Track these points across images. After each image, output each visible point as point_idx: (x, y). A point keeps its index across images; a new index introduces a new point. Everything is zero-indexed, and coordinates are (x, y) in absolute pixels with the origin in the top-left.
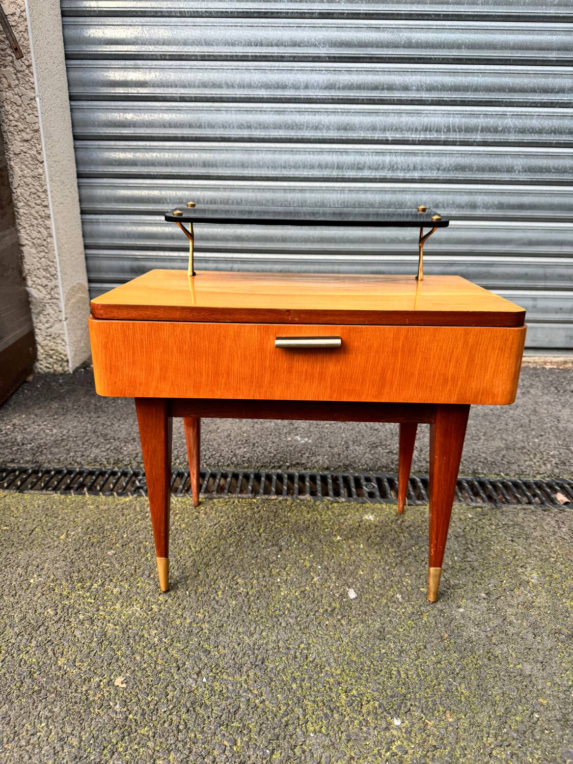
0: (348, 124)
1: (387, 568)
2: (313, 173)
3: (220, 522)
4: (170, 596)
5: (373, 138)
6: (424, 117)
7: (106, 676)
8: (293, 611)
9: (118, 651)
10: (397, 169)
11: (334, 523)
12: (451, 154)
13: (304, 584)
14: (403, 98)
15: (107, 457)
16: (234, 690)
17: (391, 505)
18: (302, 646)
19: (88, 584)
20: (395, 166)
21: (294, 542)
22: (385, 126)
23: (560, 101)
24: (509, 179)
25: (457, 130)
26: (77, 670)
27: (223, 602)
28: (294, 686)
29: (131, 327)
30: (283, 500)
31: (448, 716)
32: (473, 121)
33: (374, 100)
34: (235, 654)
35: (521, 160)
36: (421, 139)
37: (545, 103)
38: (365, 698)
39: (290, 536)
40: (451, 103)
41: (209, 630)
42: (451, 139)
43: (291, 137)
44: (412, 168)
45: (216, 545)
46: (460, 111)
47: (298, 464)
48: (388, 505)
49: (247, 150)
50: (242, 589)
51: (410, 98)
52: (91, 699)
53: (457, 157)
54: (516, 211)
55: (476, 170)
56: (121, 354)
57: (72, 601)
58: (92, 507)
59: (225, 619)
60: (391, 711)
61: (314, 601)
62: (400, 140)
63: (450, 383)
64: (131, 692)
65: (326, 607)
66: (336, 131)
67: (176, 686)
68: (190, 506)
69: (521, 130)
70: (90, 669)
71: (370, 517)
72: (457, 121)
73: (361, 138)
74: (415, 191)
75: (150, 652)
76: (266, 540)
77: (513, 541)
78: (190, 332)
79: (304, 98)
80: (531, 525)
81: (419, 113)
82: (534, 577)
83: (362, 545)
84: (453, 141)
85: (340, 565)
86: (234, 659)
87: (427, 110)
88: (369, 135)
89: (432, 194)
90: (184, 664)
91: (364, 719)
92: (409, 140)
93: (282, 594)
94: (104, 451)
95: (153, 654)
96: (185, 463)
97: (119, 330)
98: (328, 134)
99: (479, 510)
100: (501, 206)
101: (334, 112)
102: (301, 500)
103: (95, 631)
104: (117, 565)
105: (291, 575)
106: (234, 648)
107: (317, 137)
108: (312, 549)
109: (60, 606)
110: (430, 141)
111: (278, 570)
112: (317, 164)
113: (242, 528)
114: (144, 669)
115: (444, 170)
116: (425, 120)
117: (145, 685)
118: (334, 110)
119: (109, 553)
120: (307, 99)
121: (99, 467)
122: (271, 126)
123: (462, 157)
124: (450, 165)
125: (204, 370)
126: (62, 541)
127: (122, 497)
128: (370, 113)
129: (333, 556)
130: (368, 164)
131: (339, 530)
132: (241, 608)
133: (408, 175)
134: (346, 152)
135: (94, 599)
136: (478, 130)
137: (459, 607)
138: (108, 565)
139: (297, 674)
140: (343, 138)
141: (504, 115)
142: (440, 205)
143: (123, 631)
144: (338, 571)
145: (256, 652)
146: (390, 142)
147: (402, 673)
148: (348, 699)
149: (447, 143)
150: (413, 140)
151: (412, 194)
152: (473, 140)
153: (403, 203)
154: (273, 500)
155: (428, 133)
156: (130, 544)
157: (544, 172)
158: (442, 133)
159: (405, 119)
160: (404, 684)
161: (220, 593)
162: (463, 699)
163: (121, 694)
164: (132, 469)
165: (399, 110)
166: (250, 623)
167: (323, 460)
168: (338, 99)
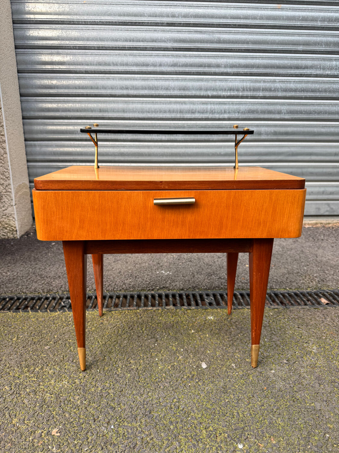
0: (185, 87)
1: (225, 348)
2: (166, 115)
3: (117, 325)
4: (87, 373)
5: (200, 95)
6: (229, 83)
7: (46, 429)
8: (167, 378)
9: (53, 411)
10: (215, 112)
11: (189, 322)
12: (246, 104)
13: (173, 361)
14: (217, 72)
15: (42, 288)
16: (132, 433)
17: (224, 310)
18: (175, 400)
19: (32, 369)
20: (214, 111)
21: (165, 336)
22: (207, 88)
23: (306, 73)
24: (279, 118)
25: (249, 90)
26: (25, 426)
27: (122, 375)
28: (172, 427)
29: (60, 194)
30: (156, 310)
31: (272, 439)
32: (257, 85)
33: (200, 73)
34: (132, 408)
35: (285, 107)
36: (228, 95)
37: (297, 74)
38: (218, 432)
39: (162, 332)
40: (244, 75)
41: (113, 394)
42: (246, 95)
43: (152, 94)
44: (223, 112)
45: (115, 340)
46: (249, 79)
47: (164, 287)
48: (221, 309)
49: (126, 102)
50: (133, 366)
51: (221, 72)
52: (36, 445)
53: (249, 105)
54: (284, 136)
55: (261, 113)
56: (54, 213)
57: (22, 380)
58: (33, 319)
59: (124, 386)
60: (235, 439)
61: (180, 372)
62: (216, 96)
63: (262, 225)
64: (63, 439)
65: (188, 375)
66: (179, 91)
67: (93, 433)
68: (97, 316)
69: (285, 90)
70: (34, 425)
71: (211, 317)
72: (248, 84)
73: (193, 95)
75: (75, 411)
76: (147, 335)
77: (299, 328)
78: (99, 197)
79: (159, 72)
80: (309, 317)
81: (226, 80)
82: (315, 349)
83: (207, 335)
84: (246, 96)
85: (195, 348)
86: (131, 412)
87: (231, 79)
88: (198, 93)
90: (98, 417)
91: (219, 446)
92: (221, 96)
93: (160, 368)
94: (40, 285)
95: (77, 412)
96: (93, 290)
97: (53, 197)
98: (174, 93)
99: (277, 310)
100: (275, 133)
101: (177, 80)
102: (168, 309)
103: (37, 399)
104: (51, 355)
105: (165, 356)
106: (131, 404)
107: (168, 94)
108: (176, 339)
109: (14, 384)
110: (233, 96)
111: (156, 353)
112: (168, 110)
113: (131, 328)
114: (71, 423)
115: (242, 113)
116: (231, 84)
117: (72, 433)
118: (177, 79)
119: (46, 348)
120: (161, 72)
121: (37, 295)
122: (140, 88)
123: (252, 105)
124: (246, 110)
125: (108, 222)
126: (14, 342)
127: (53, 313)
128: (198, 80)
129: (190, 343)
130: (197, 110)
131: (193, 326)
132: (134, 379)
133: (221, 116)
134: (185, 103)
135: (37, 378)
136: (260, 90)
137: (271, 370)
138: (45, 355)
139: (173, 419)
140: (183, 95)
141: (274, 81)
143: (57, 398)
144: (194, 352)
145: (145, 406)
146: (210, 97)
147: (240, 413)
148: (207, 433)
149: (243, 97)
150: (223, 96)
152: (257, 95)
154: (150, 310)
155: (232, 91)
156: (59, 342)
157: (299, 114)
158: (240, 91)
159: (218, 84)
160: (242, 421)
161: (119, 370)
162: (280, 428)
163: (56, 441)
164: (59, 295)
165: (215, 78)
166: (140, 388)
167: (179, 284)
168: (179, 72)
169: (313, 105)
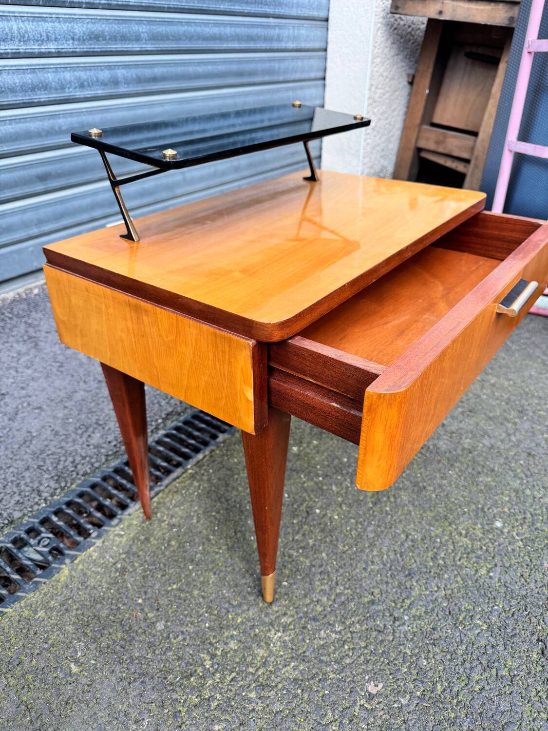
10: (29, 40)
19: (199, 670)
20: (26, 35)
30: (210, 453)
35: (144, 27)
44: (45, 38)
47: (168, 415)
52: (380, 723)
55: (110, 39)
57: (218, 697)
60: (488, 522)
64: (390, 683)
67: (401, 643)
70: (339, 711)
74: (57, 69)
75: (346, 647)
83: (314, 443)
85: (328, 466)
89: (74, 71)
90: (378, 625)
93: (337, 518)
95: (351, 646)
102: (224, 443)
103: (285, 688)
105: (317, 501)
109: (217, 713)
115: (79, 39)
124: (84, 33)
133: (43, 47)
142: (86, 83)
144: (334, 471)
149: (73, 5)
151: (53, 72)
153: (47, 85)
154: (203, 459)
156: (161, 602)
169: (180, 23)
